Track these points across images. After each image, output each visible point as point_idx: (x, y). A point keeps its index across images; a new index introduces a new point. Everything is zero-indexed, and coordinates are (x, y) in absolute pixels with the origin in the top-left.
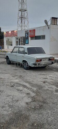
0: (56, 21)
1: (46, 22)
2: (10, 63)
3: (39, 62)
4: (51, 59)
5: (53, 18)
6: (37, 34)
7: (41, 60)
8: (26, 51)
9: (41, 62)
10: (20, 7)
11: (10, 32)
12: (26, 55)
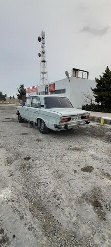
0: (77, 73)
1: (67, 74)
2: (22, 120)
3: (65, 123)
4: (85, 116)
5: (74, 70)
6: (57, 88)
7: (69, 119)
8: (43, 103)
9: (69, 122)
10: (42, 70)
11: (31, 88)
12: (43, 109)
